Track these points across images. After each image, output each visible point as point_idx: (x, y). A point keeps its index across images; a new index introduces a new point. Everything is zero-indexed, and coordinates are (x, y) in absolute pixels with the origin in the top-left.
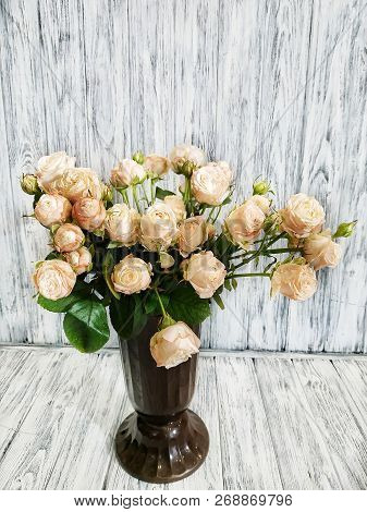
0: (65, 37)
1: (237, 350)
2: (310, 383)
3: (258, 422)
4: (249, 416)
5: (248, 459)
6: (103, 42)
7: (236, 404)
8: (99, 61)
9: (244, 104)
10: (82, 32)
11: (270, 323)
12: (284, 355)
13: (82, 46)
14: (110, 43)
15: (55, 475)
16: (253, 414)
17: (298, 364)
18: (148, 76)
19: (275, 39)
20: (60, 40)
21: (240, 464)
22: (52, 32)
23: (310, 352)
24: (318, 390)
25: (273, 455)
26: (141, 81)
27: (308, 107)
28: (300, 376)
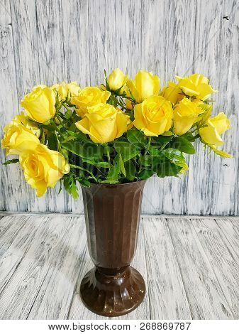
0: (51, 26)
1: (157, 214)
2: (201, 231)
3: (169, 252)
4: (164, 249)
5: (163, 270)
6: (73, 28)
7: (156, 242)
8: (71, 39)
9: (157, 63)
10: (61, 23)
11: (176, 197)
12: (186, 217)
13: (61, 31)
14: (78, 29)
15: (47, 279)
16: (166, 248)
17: (194, 222)
18: (100, 47)
19: (175, 24)
20: (48, 27)
21: (158, 273)
22: (43, 23)
23: (202, 215)
24: (206, 235)
25: (178, 269)
26: (96, 51)
27: (195, 64)
28: (195, 228)
